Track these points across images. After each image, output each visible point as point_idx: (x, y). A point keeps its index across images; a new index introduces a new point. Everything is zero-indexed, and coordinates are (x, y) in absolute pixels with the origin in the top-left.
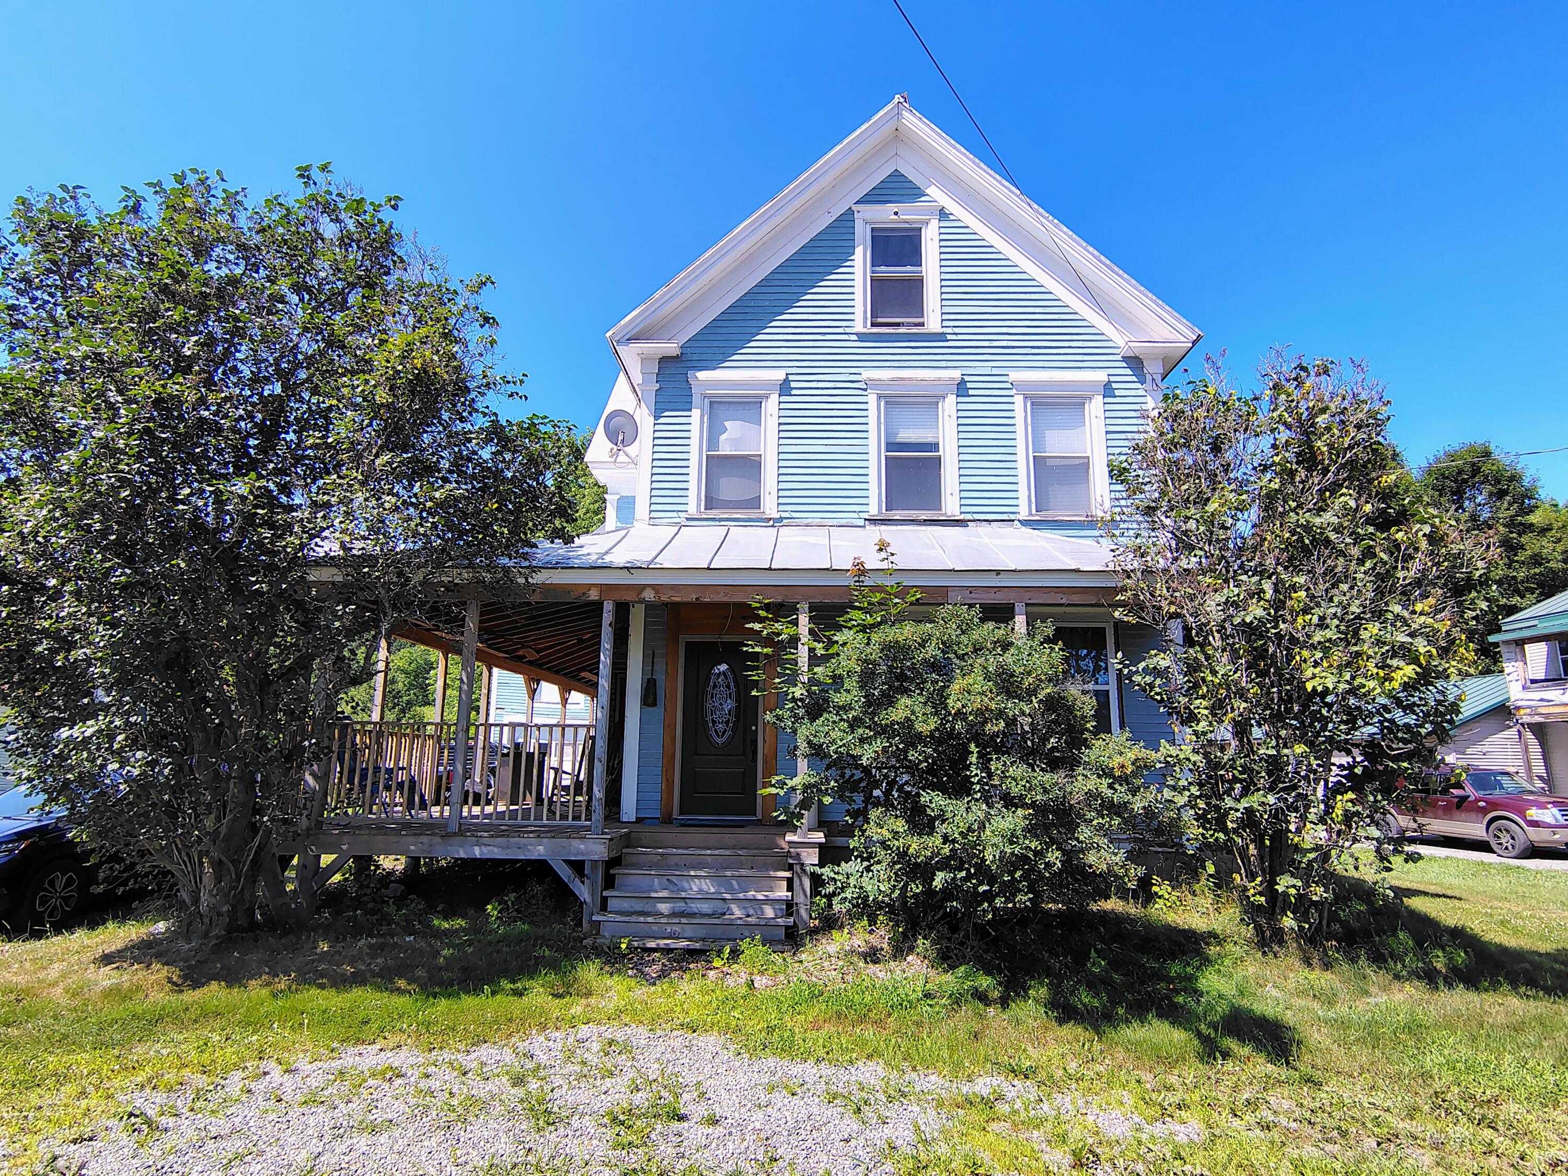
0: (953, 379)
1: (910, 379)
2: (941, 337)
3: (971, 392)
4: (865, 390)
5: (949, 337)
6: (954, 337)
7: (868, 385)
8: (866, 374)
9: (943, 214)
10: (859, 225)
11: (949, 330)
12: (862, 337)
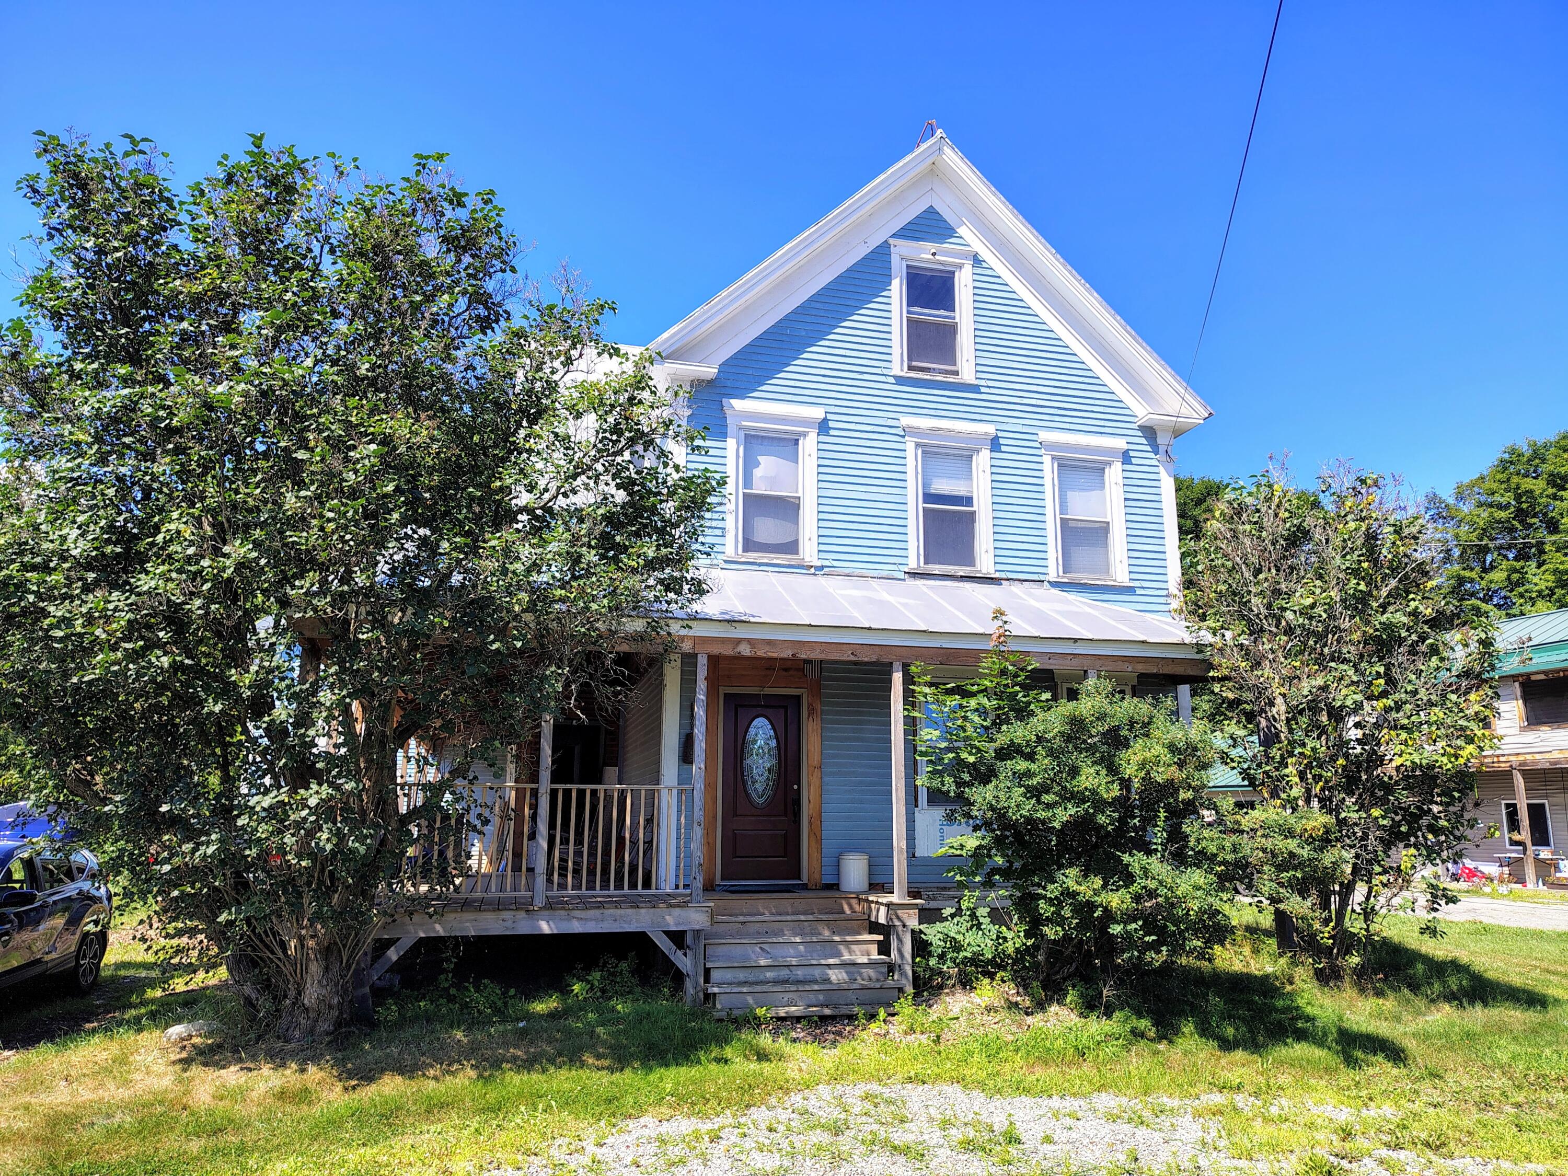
0: (987, 434)
1: (948, 430)
2: (975, 389)
3: (1003, 448)
4: (903, 437)
5: (983, 390)
6: (987, 390)
7: (907, 431)
8: (906, 421)
9: (977, 260)
10: (895, 260)
11: (983, 383)
12: (900, 380)
